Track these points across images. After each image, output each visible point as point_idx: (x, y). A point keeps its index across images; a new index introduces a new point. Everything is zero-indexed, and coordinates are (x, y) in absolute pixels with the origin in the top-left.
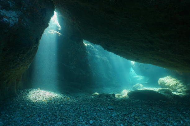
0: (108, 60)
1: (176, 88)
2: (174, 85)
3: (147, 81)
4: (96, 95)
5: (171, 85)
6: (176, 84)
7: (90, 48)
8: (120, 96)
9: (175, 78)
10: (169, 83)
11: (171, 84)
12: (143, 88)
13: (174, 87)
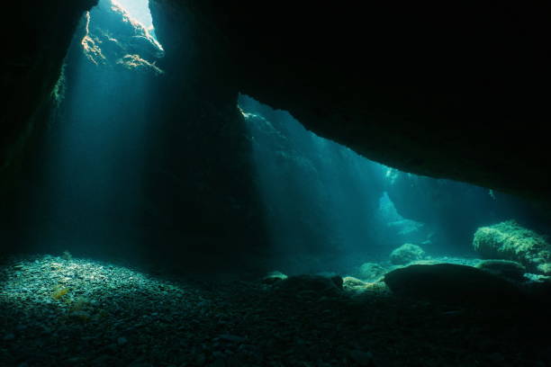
0: (314, 168)
1: (536, 260)
2: (529, 249)
3: (429, 236)
4: (277, 279)
5: (517, 251)
6: (535, 246)
7: (260, 128)
8: (356, 284)
9: (529, 229)
10: (512, 243)
11: (518, 246)
12: (423, 259)
13: (528, 257)
